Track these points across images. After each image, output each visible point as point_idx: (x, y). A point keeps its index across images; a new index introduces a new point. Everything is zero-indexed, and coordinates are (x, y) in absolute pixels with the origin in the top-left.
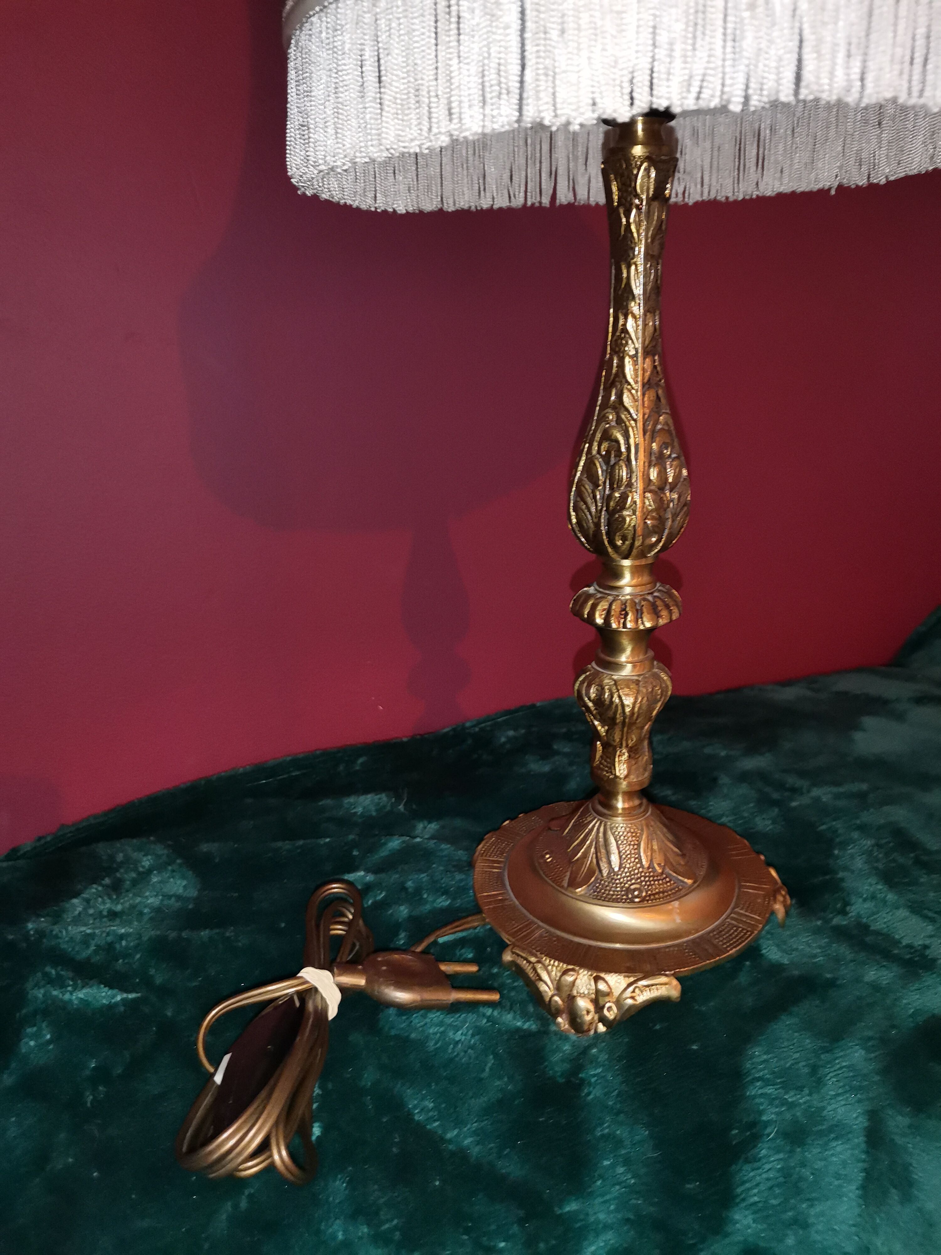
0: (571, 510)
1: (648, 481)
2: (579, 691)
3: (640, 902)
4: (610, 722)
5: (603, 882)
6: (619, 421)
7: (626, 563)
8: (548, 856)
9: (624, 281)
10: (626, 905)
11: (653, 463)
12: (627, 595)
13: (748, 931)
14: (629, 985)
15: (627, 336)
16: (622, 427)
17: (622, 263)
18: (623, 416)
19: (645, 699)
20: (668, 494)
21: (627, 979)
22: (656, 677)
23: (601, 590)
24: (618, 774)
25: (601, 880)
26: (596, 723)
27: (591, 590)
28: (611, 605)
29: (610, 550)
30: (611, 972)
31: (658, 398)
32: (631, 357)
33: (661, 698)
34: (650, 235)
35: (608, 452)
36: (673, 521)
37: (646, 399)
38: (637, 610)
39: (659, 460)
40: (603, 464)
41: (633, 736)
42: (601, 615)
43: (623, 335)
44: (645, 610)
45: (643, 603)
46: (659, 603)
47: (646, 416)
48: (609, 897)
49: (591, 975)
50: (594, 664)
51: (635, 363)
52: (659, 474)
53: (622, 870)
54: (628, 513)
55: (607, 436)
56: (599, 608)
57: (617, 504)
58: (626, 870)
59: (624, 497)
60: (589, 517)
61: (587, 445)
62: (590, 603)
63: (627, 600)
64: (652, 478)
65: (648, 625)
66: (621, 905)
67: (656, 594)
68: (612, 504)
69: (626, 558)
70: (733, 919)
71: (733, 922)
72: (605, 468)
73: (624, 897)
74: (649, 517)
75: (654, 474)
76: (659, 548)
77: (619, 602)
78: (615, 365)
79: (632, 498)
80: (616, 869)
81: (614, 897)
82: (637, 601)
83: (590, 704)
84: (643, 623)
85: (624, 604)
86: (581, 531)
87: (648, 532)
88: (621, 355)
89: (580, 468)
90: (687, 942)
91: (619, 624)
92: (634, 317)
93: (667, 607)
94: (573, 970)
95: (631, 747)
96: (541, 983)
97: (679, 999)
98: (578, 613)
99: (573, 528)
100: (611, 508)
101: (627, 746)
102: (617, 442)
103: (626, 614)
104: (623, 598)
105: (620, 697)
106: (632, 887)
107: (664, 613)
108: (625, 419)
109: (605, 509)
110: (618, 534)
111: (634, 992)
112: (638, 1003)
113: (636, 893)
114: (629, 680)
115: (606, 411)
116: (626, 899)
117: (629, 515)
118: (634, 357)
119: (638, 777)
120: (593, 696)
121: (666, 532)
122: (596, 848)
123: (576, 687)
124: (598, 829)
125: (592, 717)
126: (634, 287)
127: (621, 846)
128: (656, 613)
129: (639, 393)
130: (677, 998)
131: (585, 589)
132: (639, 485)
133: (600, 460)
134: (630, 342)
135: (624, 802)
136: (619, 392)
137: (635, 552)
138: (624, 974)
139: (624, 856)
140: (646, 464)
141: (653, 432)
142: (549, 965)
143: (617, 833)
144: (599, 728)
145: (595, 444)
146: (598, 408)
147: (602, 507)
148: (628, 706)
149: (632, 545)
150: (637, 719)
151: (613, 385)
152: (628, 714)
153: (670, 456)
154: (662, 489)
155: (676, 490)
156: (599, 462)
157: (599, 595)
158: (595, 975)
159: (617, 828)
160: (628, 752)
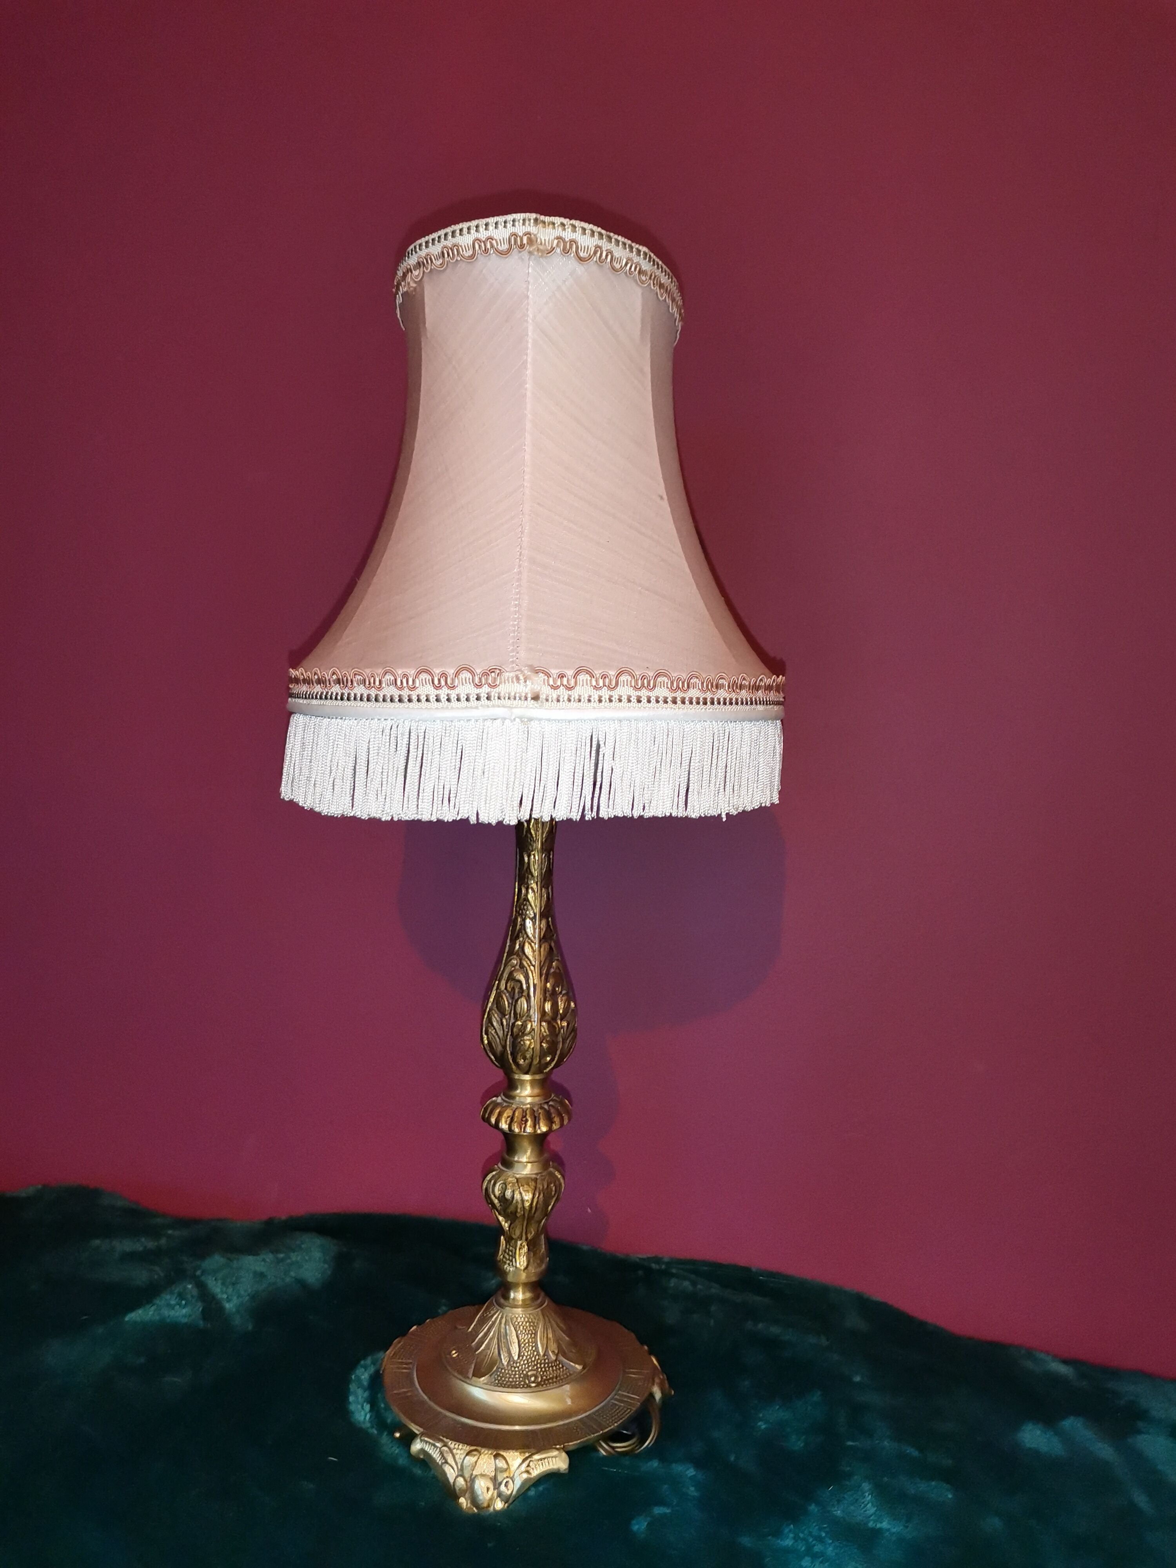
0: (484, 1034)
1: (543, 1013)
2: (486, 1189)
3: (535, 1387)
4: (512, 1217)
5: (503, 1371)
6: (522, 966)
7: (527, 1077)
8: (454, 1352)
9: (526, 866)
10: (524, 1390)
11: (547, 999)
12: (528, 1104)
13: (628, 1409)
14: (524, 1461)
15: (528, 903)
16: (524, 970)
17: (524, 853)
18: (525, 963)
19: (542, 1195)
20: (559, 1022)
21: (523, 1454)
22: (551, 1175)
23: (507, 1100)
24: (518, 1265)
25: (502, 1369)
26: (501, 1218)
27: (499, 1100)
28: (514, 1112)
29: (514, 1067)
30: (509, 1449)
31: (551, 948)
32: (531, 919)
33: (555, 1194)
34: (544, 836)
35: (513, 989)
36: (563, 1043)
37: (542, 949)
38: (535, 1117)
39: (552, 996)
40: (509, 998)
41: (532, 1230)
42: (506, 1122)
43: (525, 903)
44: (541, 1116)
45: (540, 1111)
46: (552, 1110)
47: (542, 964)
48: (509, 1383)
49: (491, 1454)
50: (500, 1165)
51: (534, 924)
52: (552, 1006)
53: (521, 1358)
54: (528, 1038)
55: (511, 977)
56: (505, 1115)
57: (520, 1030)
58: (525, 1358)
59: (524, 1026)
60: (498, 1039)
61: (497, 982)
62: (498, 1111)
63: (527, 1109)
64: (547, 1010)
65: (544, 1129)
66: (519, 1390)
67: (551, 1103)
68: (515, 1030)
69: (527, 1073)
70: (616, 1400)
71: (616, 1402)
72: (510, 1001)
73: (522, 1383)
74: (544, 1041)
75: (548, 1006)
76: (553, 1065)
77: (521, 1110)
78: (519, 924)
79: (532, 1026)
80: (516, 1358)
81: (513, 1383)
82: (535, 1109)
83: (496, 1201)
84: (539, 1128)
85: (524, 1112)
86: (491, 1052)
87: (543, 1054)
88: (524, 917)
89: (491, 1000)
90: (575, 1422)
91: (521, 1130)
92: (533, 891)
93: (560, 1115)
94: (475, 1450)
95: (530, 1240)
96: (447, 1466)
97: (567, 1471)
98: (488, 1121)
99: (484, 1048)
100: (515, 1034)
101: (526, 1239)
102: (520, 982)
103: (527, 1121)
104: (524, 1107)
105: (521, 1193)
106: (529, 1373)
107: (557, 1120)
108: (526, 965)
109: (510, 1033)
110: (520, 1054)
111: (528, 1466)
112: (532, 1476)
113: (533, 1379)
114: (528, 1178)
115: (512, 957)
116: (523, 1385)
117: (529, 1040)
118: (533, 919)
119: (536, 1268)
120: (497, 1193)
121: (558, 1052)
122: (498, 1339)
123: (484, 1187)
124: (500, 1323)
125: (497, 1213)
126: (533, 870)
127: (520, 1336)
128: (550, 1121)
129: (537, 946)
130: (565, 1470)
131: (494, 1099)
132: (535, 1016)
133: (507, 995)
134: (530, 908)
135: (524, 1293)
136: (522, 944)
137: (533, 1069)
138: (520, 1451)
139: (523, 1345)
140: (542, 999)
141: (547, 975)
142: (454, 1448)
143: (517, 1323)
144: (503, 1223)
145: (503, 982)
146: (505, 955)
147: (508, 1032)
148: (527, 1201)
149: (530, 1065)
150: (535, 1213)
151: (518, 937)
152: (527, 1208)
153: (561, 993)
154: (554, 1019)
155: (566, 1019)
156: (506, 996)
157: (505, 1104)
158: (495, 1453)
159: (517, 1318)
160: (527, 1245)
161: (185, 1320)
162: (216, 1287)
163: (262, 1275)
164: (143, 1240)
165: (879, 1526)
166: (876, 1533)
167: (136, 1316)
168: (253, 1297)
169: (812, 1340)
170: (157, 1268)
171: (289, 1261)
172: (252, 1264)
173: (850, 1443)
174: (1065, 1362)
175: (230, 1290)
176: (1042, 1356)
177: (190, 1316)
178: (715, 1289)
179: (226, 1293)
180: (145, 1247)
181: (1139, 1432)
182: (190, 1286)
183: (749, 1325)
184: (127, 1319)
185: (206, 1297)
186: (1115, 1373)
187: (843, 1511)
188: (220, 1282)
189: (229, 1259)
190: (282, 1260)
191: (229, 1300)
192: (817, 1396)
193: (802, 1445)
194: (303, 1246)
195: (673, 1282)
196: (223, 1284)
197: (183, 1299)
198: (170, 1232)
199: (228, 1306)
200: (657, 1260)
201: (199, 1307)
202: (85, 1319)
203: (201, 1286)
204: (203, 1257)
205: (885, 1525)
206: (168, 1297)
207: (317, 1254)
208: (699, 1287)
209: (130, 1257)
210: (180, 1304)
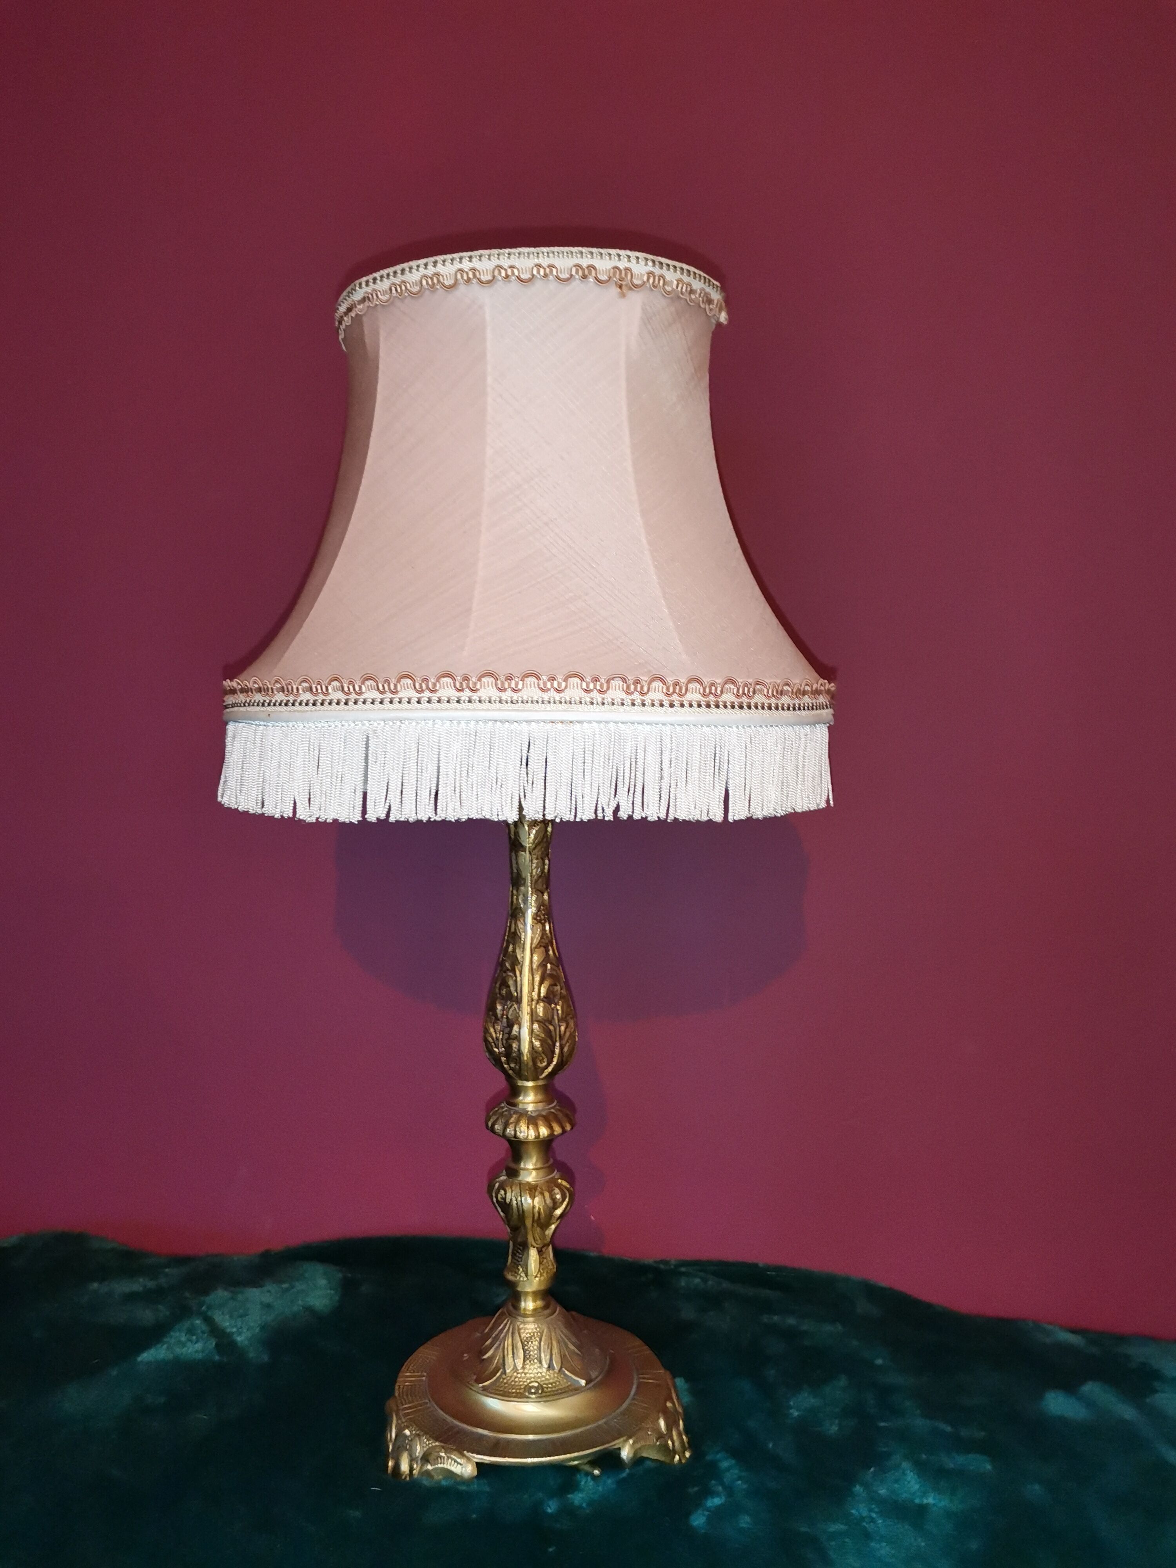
135: (534, 1302)
161: (200, 1356)
162: (224, 1321)
163: (268, 1306)
164: (141, 1280)
165: (925, 1501)
166: (923, 1510)
167: (146, 1356)
168: (263, 1328)
169: (828, 1328)
170: (160, 1307)
171: (295, 1290)
172: (255, 1296)
173: (883, 1424)
174: (1073, 1331)
175: (239, 1324)
176: (1050, 1327)
177: (203, 1352)
178: (726, 1285)
179: (236, 1326)
180: (145, 1286)
181: (1156, 1391)
182: (198, 1322)
183: (765, 1319)
184: (139, 1359)
185: (215, 1331)
186: (1122, 1339)
187: (888, 1489)
188: (227, 1317)
189: (232, 1292)
190: (287, 1290)
191: (240, 1334)
192: (843, 1381)
193: (837, 1429)
194: (306, 1275)
195: (683, 1282)
196: (231, 1317)
197: (193, 1335)
198: (167, 1270)
199: (239, 1339)
200: (665, 1262)
201: (212, 1343)
202: (97, 1363)
203: (208, 1320)
204: (206, 1293)
205: (930, 1500)
206: (178, 1334)
207: (323, 1282)
208: (710, 1283)
209: (131, 1298)
210: (191, 1341)
